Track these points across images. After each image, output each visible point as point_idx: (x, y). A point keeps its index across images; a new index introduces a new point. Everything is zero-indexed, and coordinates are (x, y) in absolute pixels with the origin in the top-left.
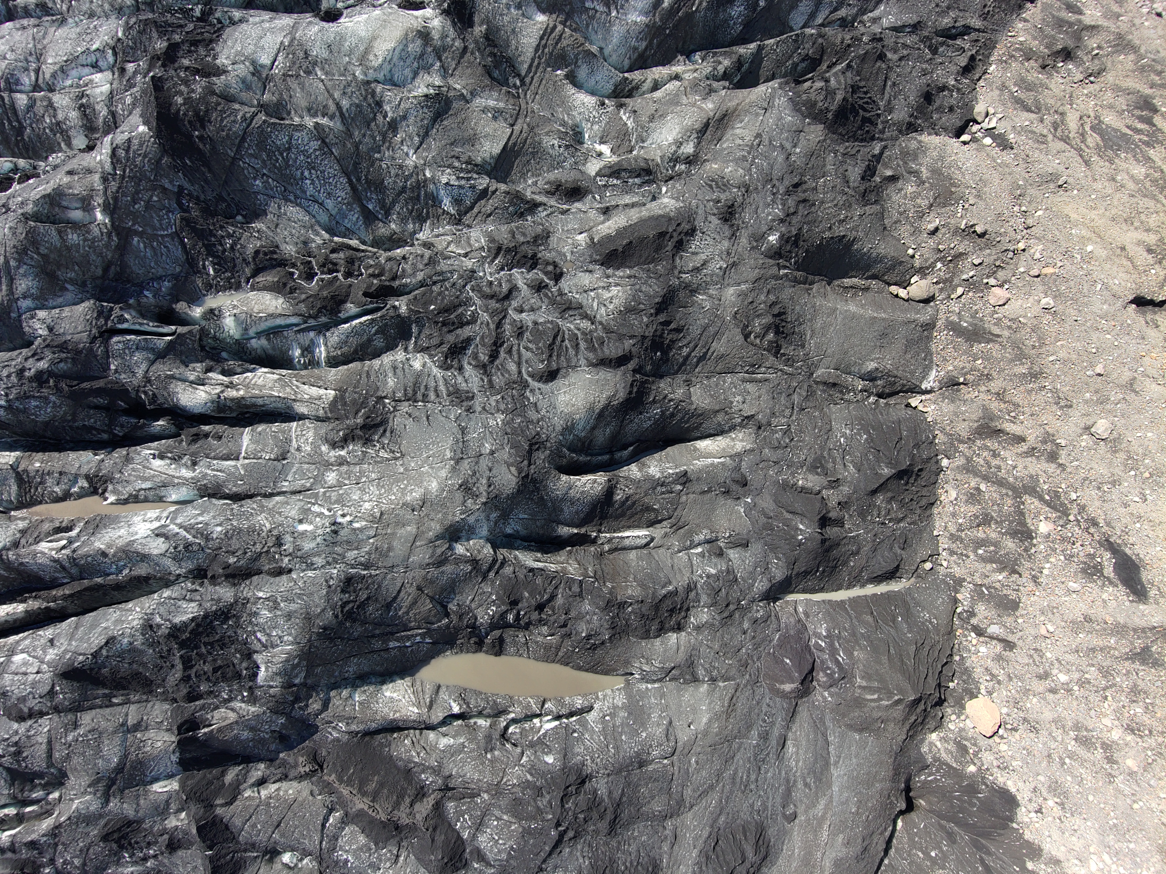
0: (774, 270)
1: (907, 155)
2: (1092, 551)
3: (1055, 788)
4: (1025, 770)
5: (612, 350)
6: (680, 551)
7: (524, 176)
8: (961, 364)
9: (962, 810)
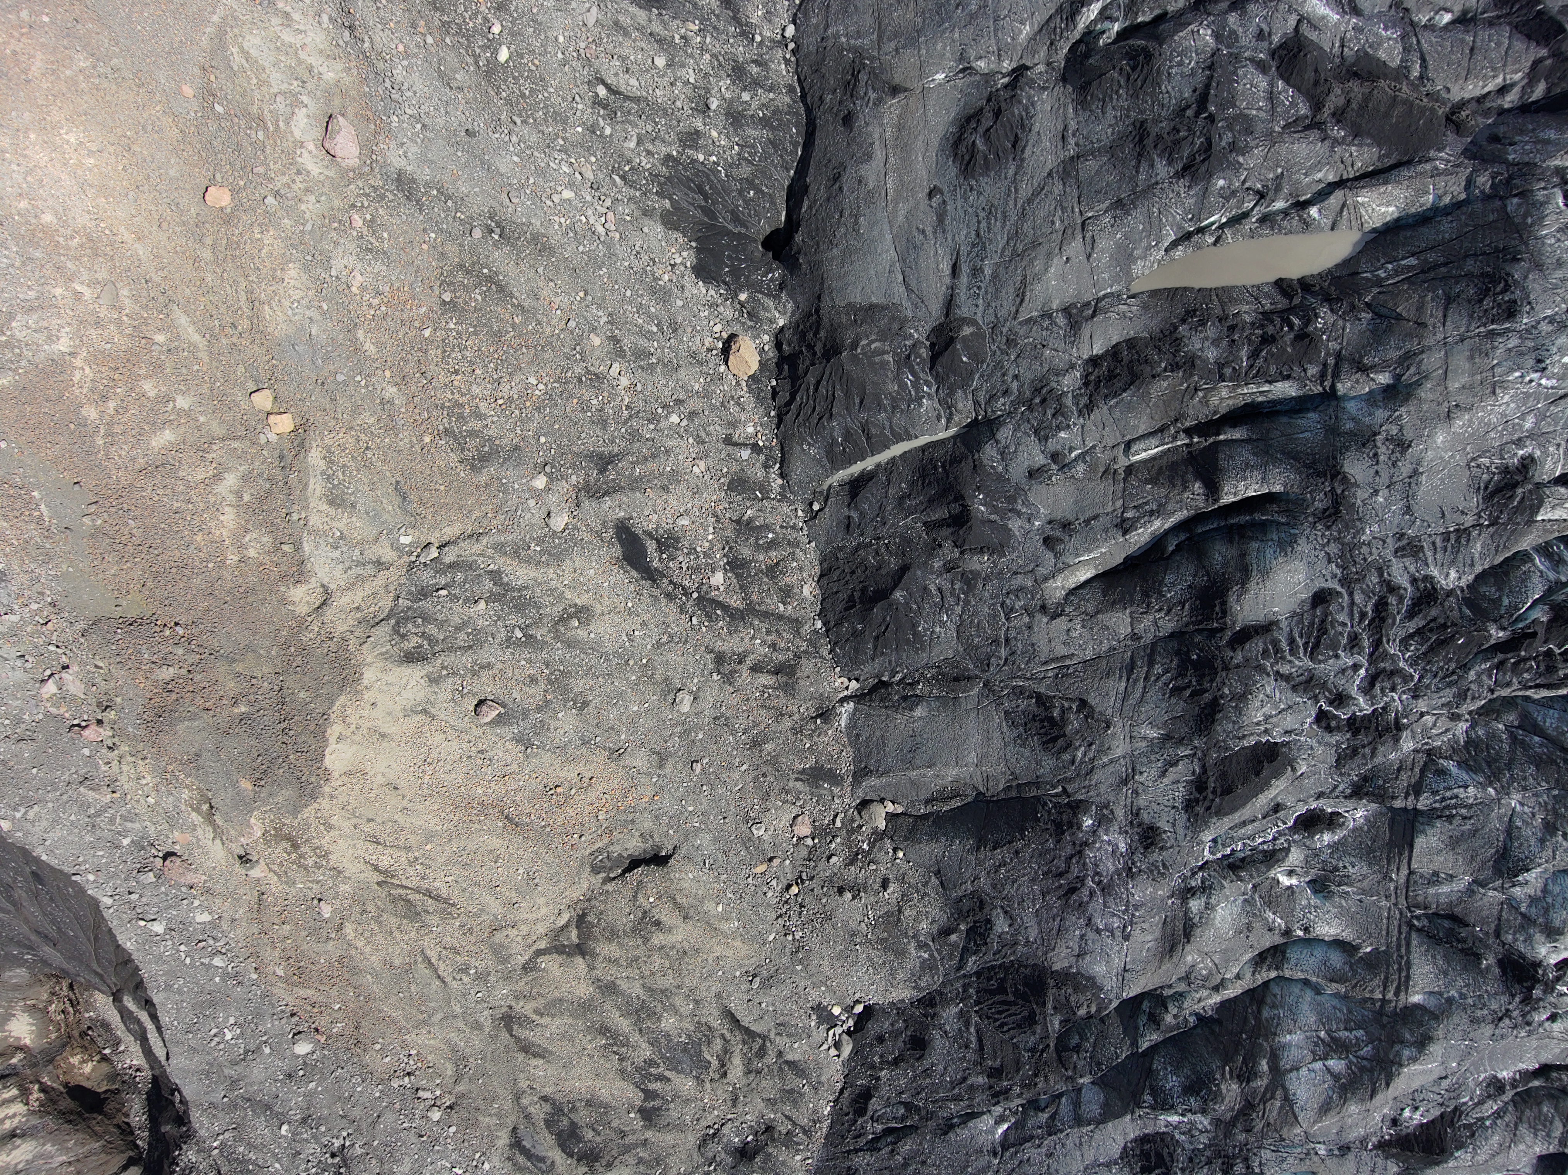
0: (1070, 788)
1: (928, 967)
2: (670, 564)
3: (662, 295)
4: (695, 308)
5: (1253, 646)
6: (1094, 447)
7: (1372, 823)
8: (822, 738)
9: (735, 249)
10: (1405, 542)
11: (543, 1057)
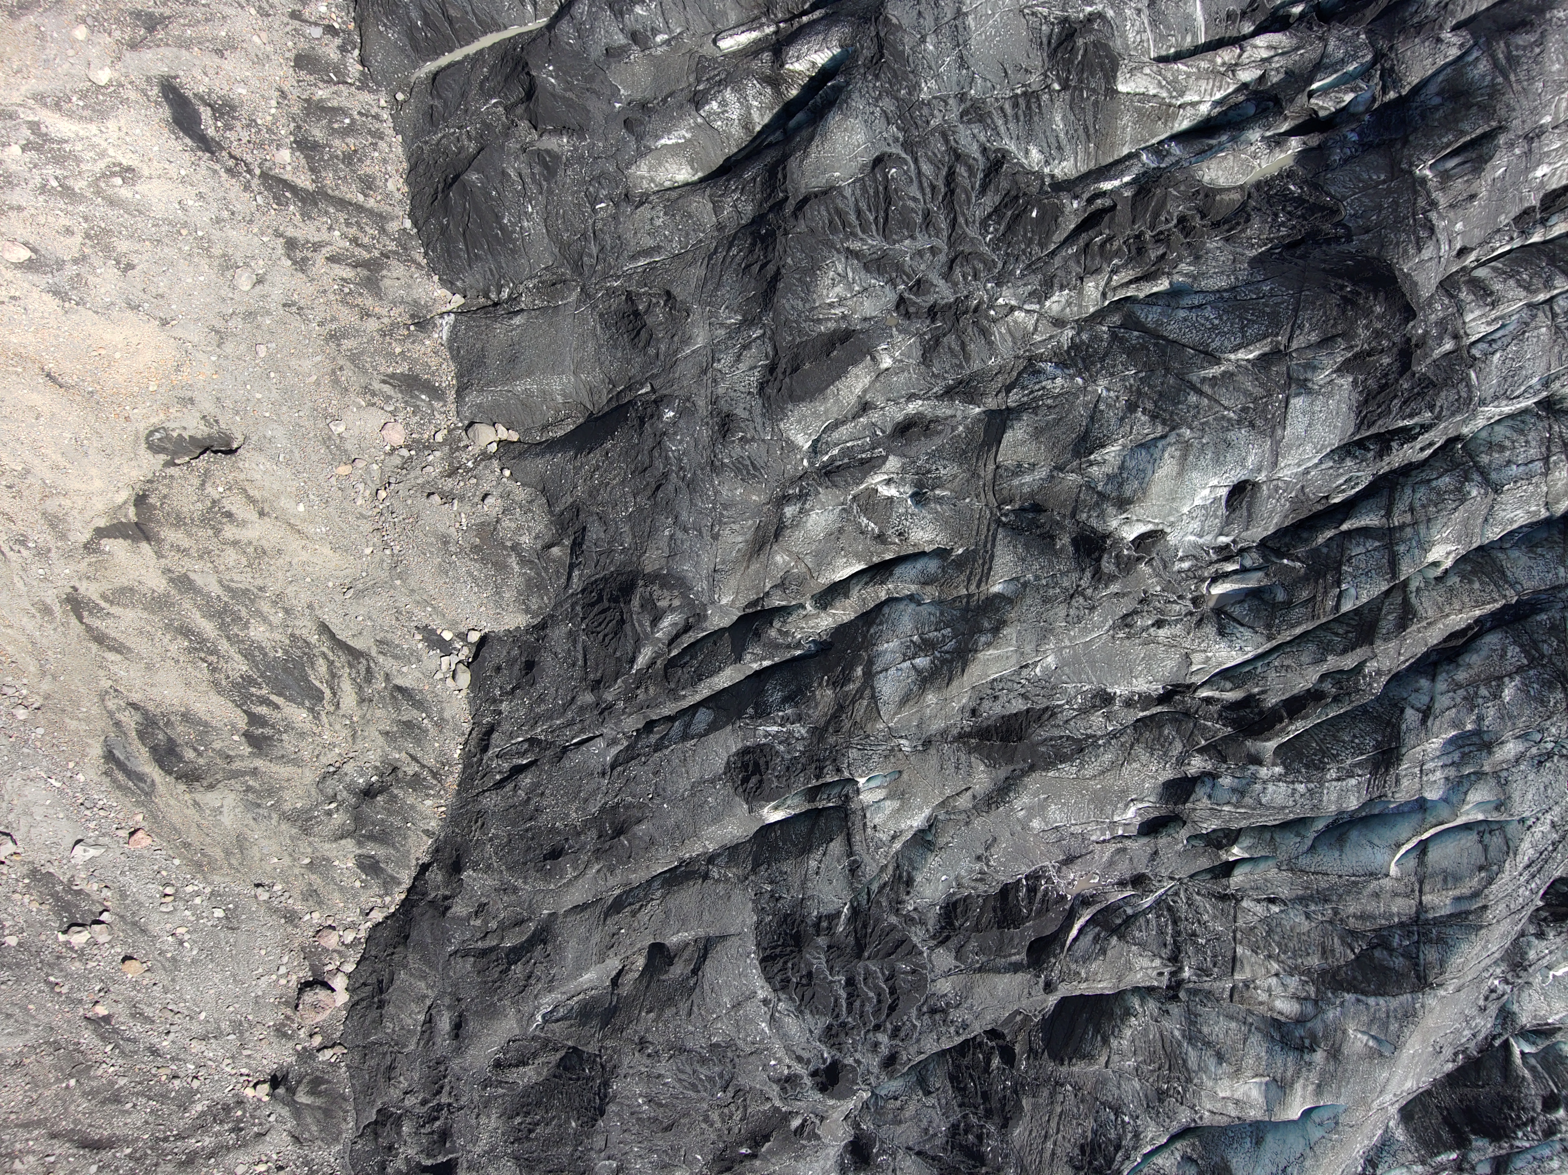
0: (657, 383)
1: (536, 586)
2: (228, 134)
5: (819, 214)
6: (681, 33)
7: (969, 430)
8: (417, 347)
10: (969, 103)
11: (121, 653)
